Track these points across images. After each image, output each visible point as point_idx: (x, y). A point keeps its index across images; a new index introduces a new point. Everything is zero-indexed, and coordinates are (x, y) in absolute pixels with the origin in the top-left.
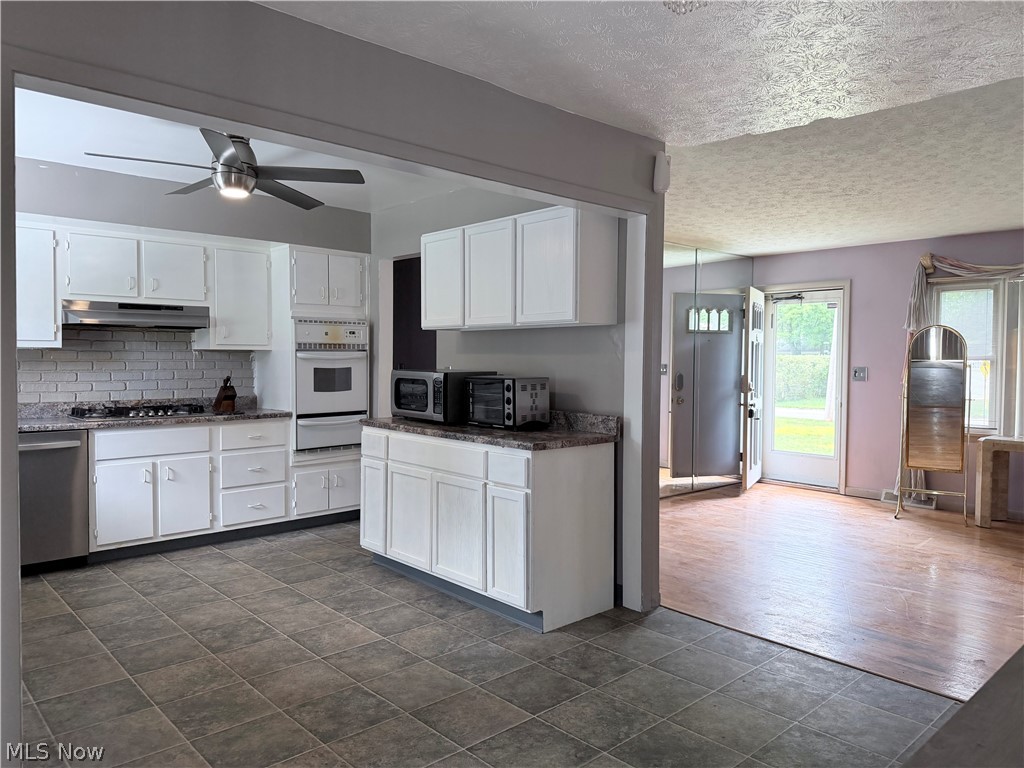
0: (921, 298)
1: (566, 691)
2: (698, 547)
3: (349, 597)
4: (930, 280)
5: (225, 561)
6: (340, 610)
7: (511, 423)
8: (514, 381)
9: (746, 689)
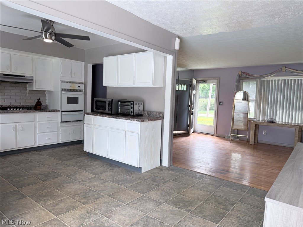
0: (238, 83)
1: (151, 188)
2: (180, 150)
3: (82, 165)
4: (241, 78)
5: (40, 155)
6: (80, 169)
7: (132, 114)
8: (133, 102)
9: (199, 186)
